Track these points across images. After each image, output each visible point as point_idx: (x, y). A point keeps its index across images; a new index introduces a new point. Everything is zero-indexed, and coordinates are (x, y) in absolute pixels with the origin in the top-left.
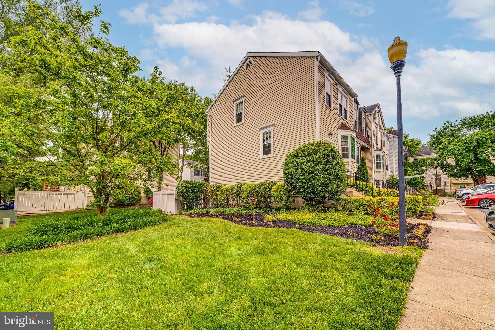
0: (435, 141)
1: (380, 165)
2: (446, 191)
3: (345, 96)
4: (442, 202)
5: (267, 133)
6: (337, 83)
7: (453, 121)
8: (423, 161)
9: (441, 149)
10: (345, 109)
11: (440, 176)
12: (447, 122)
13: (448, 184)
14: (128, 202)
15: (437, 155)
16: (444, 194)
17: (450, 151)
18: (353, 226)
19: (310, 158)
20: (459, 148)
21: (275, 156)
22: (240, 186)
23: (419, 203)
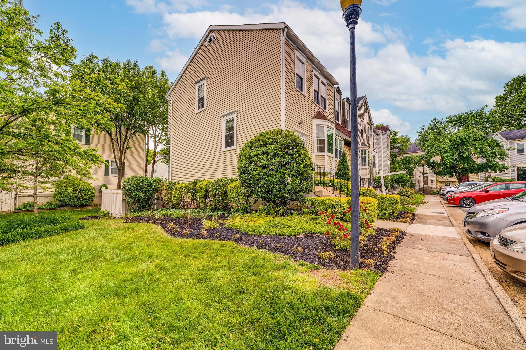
0: (423, 138)
1: (365, 162)
2: (433, 189)
3: (322, 82)
4: (423, 201)
5: (230, 121)
6: (312, 65)
7: (439, 119)
8: (412, 159)
9: (428, 146)
10: (322, 96)
11: (428, 174)
12: (434, 120)
13: (435, 181)
14: (75, 202)
15: (424, 153)
16: (431, 193)
17: (436, 148)
18: (310, 235)
19: (265, 149)
20: (445, 146)
21: (237, 148)
22: (196, 183)
23: (396, 203)
